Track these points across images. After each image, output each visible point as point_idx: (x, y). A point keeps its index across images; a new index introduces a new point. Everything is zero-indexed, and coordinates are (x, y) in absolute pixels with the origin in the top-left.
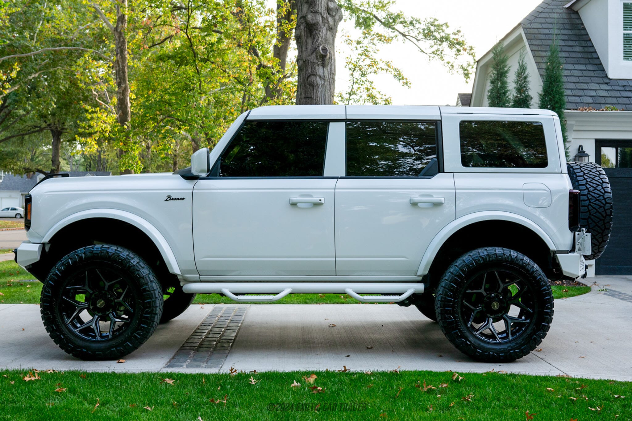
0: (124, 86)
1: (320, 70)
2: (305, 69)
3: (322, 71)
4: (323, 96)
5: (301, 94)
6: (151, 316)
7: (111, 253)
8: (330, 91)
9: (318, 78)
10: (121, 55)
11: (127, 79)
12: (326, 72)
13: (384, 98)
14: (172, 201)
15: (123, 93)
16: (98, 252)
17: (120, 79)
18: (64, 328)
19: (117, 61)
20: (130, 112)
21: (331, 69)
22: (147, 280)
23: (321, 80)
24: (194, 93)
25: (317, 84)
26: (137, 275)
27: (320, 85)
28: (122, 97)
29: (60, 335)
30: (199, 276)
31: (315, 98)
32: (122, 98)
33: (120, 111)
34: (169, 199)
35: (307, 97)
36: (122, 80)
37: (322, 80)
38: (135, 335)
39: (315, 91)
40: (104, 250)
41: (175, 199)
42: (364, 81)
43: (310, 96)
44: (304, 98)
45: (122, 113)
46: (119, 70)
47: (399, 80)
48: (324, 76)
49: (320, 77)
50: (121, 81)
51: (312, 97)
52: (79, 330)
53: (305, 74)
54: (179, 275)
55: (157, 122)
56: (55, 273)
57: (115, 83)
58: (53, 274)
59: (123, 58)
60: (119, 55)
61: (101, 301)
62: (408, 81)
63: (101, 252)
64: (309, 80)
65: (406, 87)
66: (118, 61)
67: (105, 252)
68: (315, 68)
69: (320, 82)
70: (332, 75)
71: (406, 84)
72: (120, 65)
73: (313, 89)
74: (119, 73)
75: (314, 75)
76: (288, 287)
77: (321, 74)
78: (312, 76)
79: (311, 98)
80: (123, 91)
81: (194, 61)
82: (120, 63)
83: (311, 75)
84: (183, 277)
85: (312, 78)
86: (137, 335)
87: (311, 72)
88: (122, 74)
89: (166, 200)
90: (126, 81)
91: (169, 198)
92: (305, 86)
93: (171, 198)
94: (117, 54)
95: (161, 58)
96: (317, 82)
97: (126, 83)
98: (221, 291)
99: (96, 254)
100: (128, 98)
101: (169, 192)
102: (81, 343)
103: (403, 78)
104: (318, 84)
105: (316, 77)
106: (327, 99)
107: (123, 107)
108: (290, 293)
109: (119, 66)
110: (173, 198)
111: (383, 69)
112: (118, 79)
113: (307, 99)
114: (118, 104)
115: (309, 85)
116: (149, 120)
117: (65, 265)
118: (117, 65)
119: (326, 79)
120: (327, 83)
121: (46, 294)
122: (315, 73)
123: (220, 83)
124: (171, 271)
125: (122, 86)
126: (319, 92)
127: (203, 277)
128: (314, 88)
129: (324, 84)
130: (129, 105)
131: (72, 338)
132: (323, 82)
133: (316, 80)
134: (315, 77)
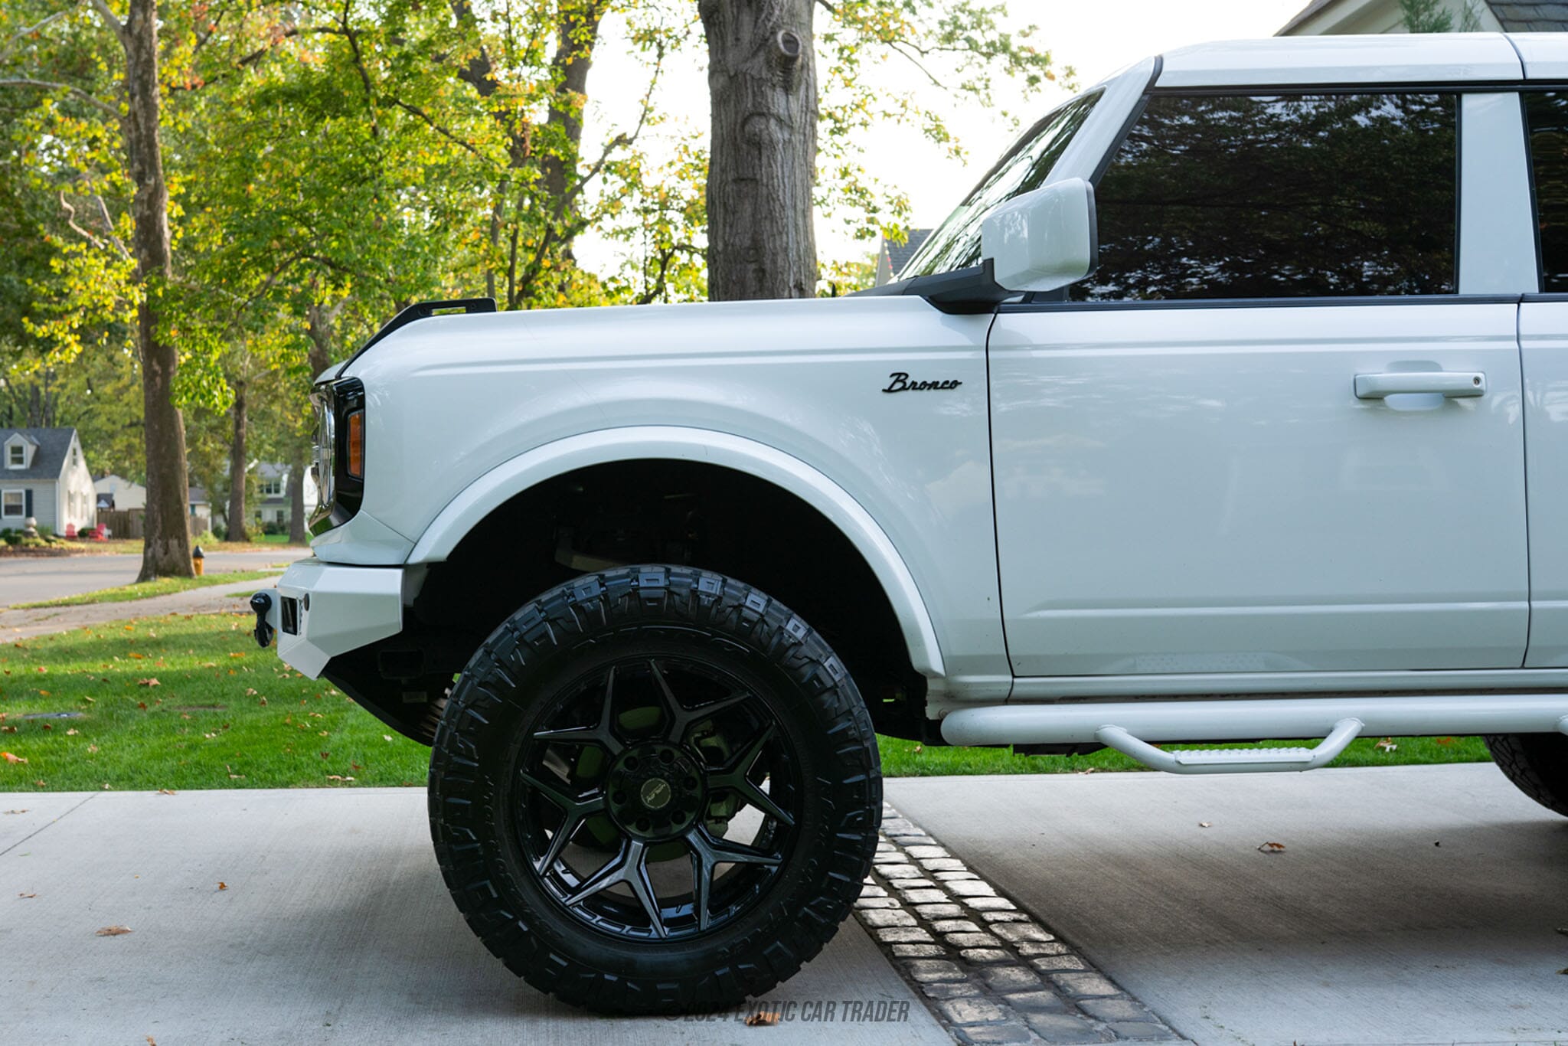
0: (152, 182)
1: (778, 101)
2: (733, 97)
3: (783, 102)
4: (787, 174)
5: (723, 170)
6: (865, 838)
7: (709, 595)
8: (805, 159)
9: (772, 122)
10: (142, 98)
11: (161, 165)
12: (795, 106)
13: (893, 194)
14: (910, 391)
15: (151, 201)
16: (660, 593)
17: (142, 162)
18: (529, 896)
19: (133, 116)
20: (169, 254)
21: (807, 97)
22: (846, 697)
23: (781, 128)
24: (375, 188)
25: (771, 141)
26: (811, 680)
27: (778, 142)
28: (147, 213)
29: (516, 920)
30: (1009, 678)
31: (765, 181)
32: (149, 216)
33: (144, 251)
34: (899, 385)
35: (743, 180)
36: (147, 167)
37: (786, 128)
38: (806, 914)
39: (764, 160)
40: (680, 585)
41: (924, 383)
42: (841, 146)
43: (750, 175)
44: (735, 181)
45: (150, 255)
46: (139, 141)
47: (939, 141)
48: (790, 117)
49: (780, 120)
50: (144, 169)
51: (758, 177)
52: (585, 899)
53: (736, 113)
54: (936, 676)
55: (272, 270)
56: (489, 678)
57: (129, 175)
58: (480, 684)
59: (149, 107)
60: (137, 98)
61: (655, 786)
62: (959, 144)
63: (671, 593)
64: (747, 128)
65: (956, 160)
66: (135, 115)
67: (684, 591)
68: (763, 95)
69: (780, 136)
70: (809, 115)
71: (957, 152)
72: (142, 126)
73: (760, 153)
74: (138, 148)
75: (761, 115)
76: (1350, 716)
77: (781, 111)
78: (757, 118)
79: (754, 180)
80: (151, 195)
81: (366, 102)
82: (141, 121)
83: (752, 115)
84: (948, 683)
85: (757, 124)
86: (813, 914)
87: (754, 105)
88: (146, 150)
89: (889, 391)
90: (157, 169)
91: (901, 382)
92: (737, 149)
93: (908, 382)
94: (132, 96)
95: (265, 99)
96: (769, 134)
97: (157, 175)
98: (1096, 736)
99: (651, 600)
100: (165, 215)
101: (899, 361)
102: (593, 948)
103: (947, 138)
104: (775, 138)
105: (768, 121)
106: (798, 183)
107: (152, 239)
108: (1357, 737)
109: (138, 128)
110: (914, 383)
111: (889, 116)
112: (136, 165)
113: (743, 183)
114: (138, 232)
115: (749, 142)
116: (248, 264)
117: (530, 645)
118: (132, 126)
119: (796, 125)
120: (797, 138)
121: (456, 759)
122: (765, 110)
123: (424, 166)
124: (917, 663)
125: (147, 182)
126: (775, 162)
127: (1025, 685)
128: (763, 151)
129: (790, 141)
130: (167, 234)
131: (562, 929)
132: (787, 136)
133: (767, 128)
134: (763, 120)
